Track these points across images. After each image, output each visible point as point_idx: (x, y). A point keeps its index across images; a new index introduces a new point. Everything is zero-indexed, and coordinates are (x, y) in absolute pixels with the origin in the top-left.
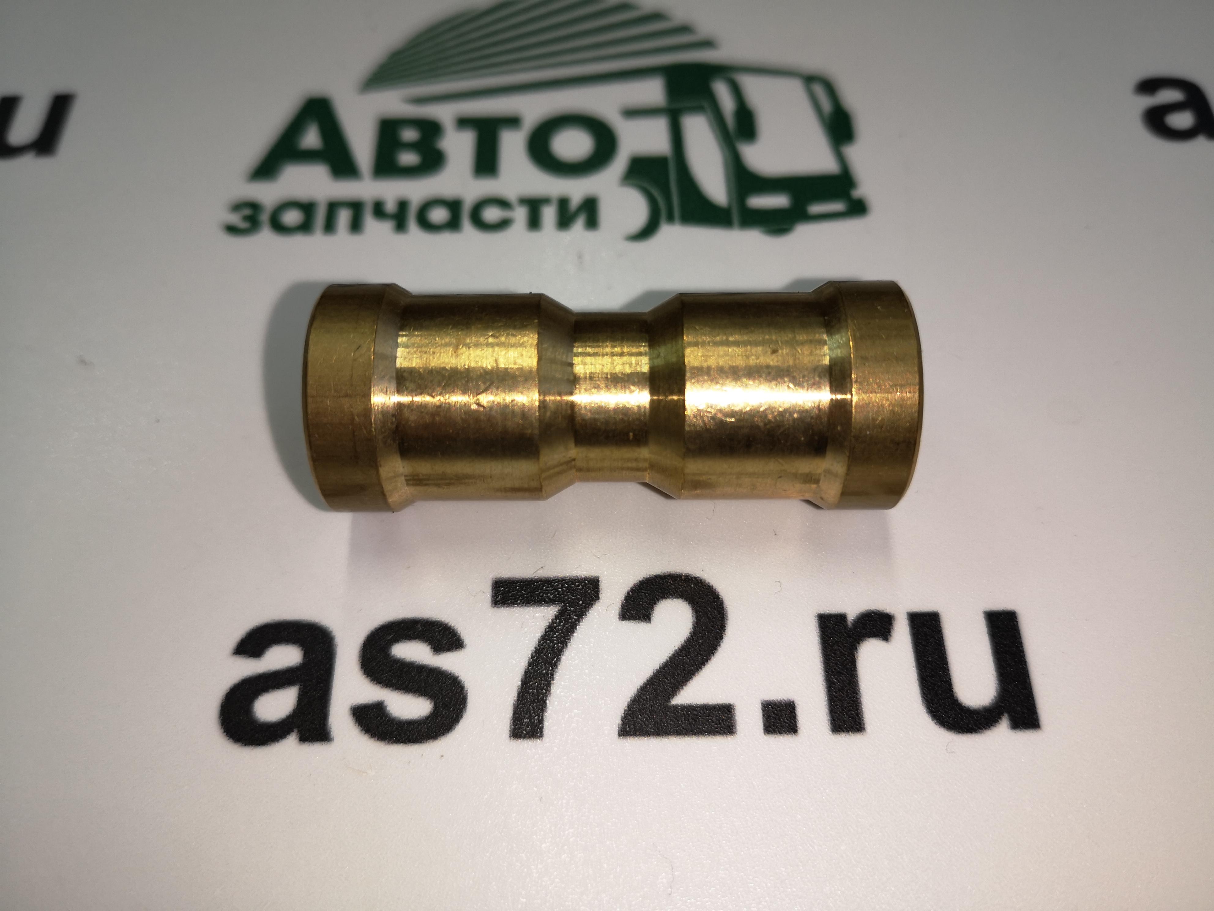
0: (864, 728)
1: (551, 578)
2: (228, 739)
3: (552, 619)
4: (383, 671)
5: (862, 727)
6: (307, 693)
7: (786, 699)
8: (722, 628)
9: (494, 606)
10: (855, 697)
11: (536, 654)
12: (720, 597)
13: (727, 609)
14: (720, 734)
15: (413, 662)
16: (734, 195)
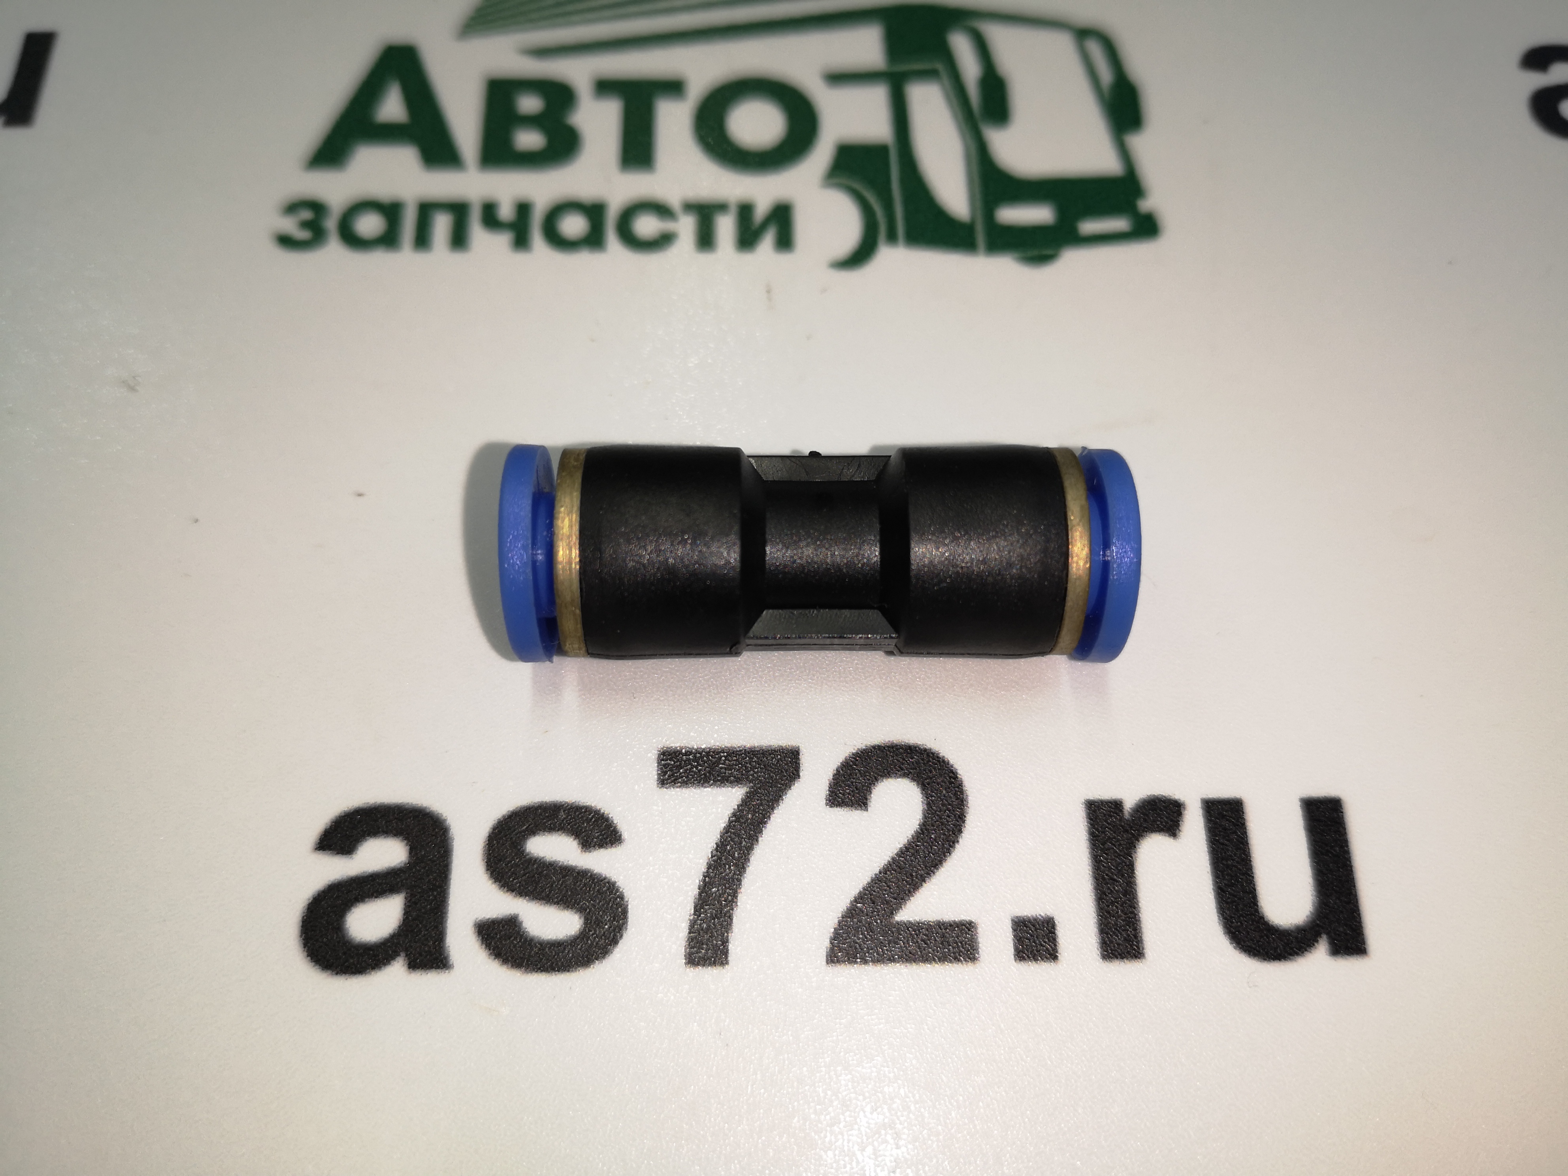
0: (1144, 954)
1: (735, 748)
2: (314, 966)
3: (738, 805)
4: (516, 874)
5: (1140, 952)
6: (416, 903)
7: (1043, 914)
8: (960, 818)
9: (660, 786)
10: (1133, 913)
11: (717, 852)
12: (958, 776)
13: (967, 792)
14: (959, 961)
15: (555, 862)
16: (979, 204)
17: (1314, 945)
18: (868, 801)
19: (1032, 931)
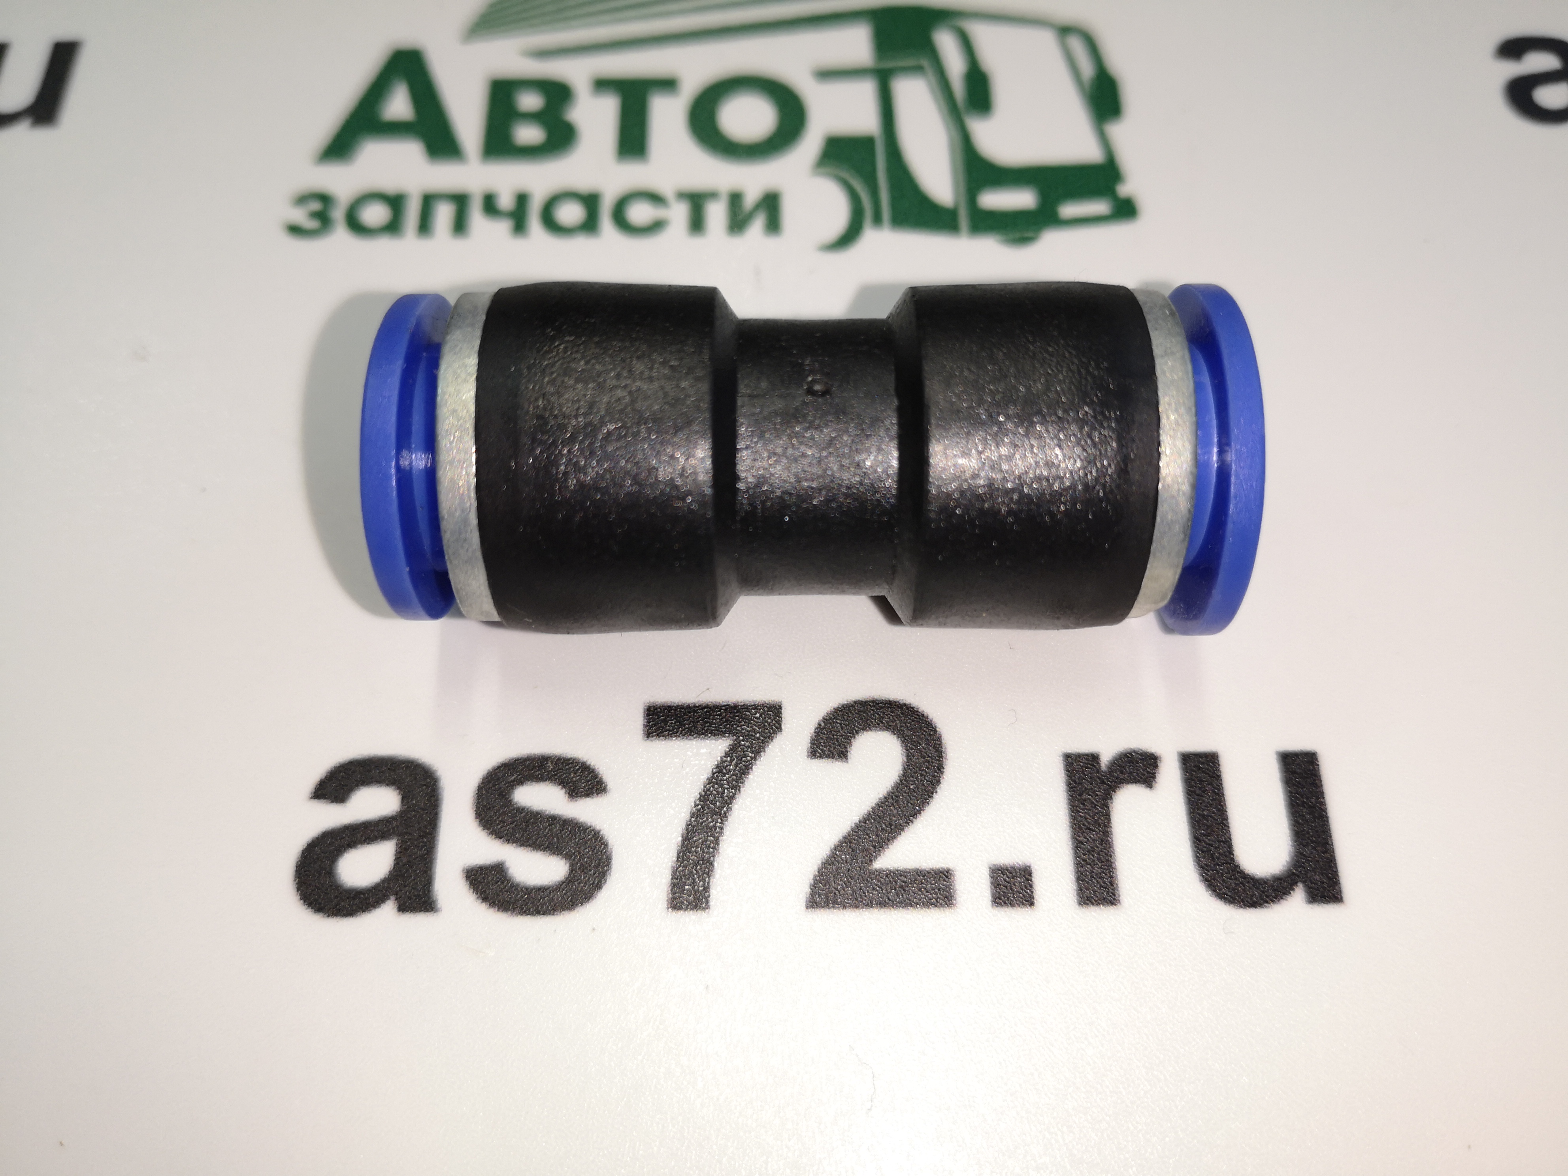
0: (1120, 901)
1: (719, 704)
2: (306, 909)
3: (721, 757)
4: (504, 823)
5: (1117, 899)
6: (406, 849)
7: (1020, 863)
8: (939, 770)
9: (646, 738)
10: (1108, 861)
11: (700, 801)
12: (937, 729)
13: (945, 745)
14: (936, 906)
15: (542, 812)
16: (962, 190)
17: (1290, 893)
18: (849, 753)
19: (1008, 878)
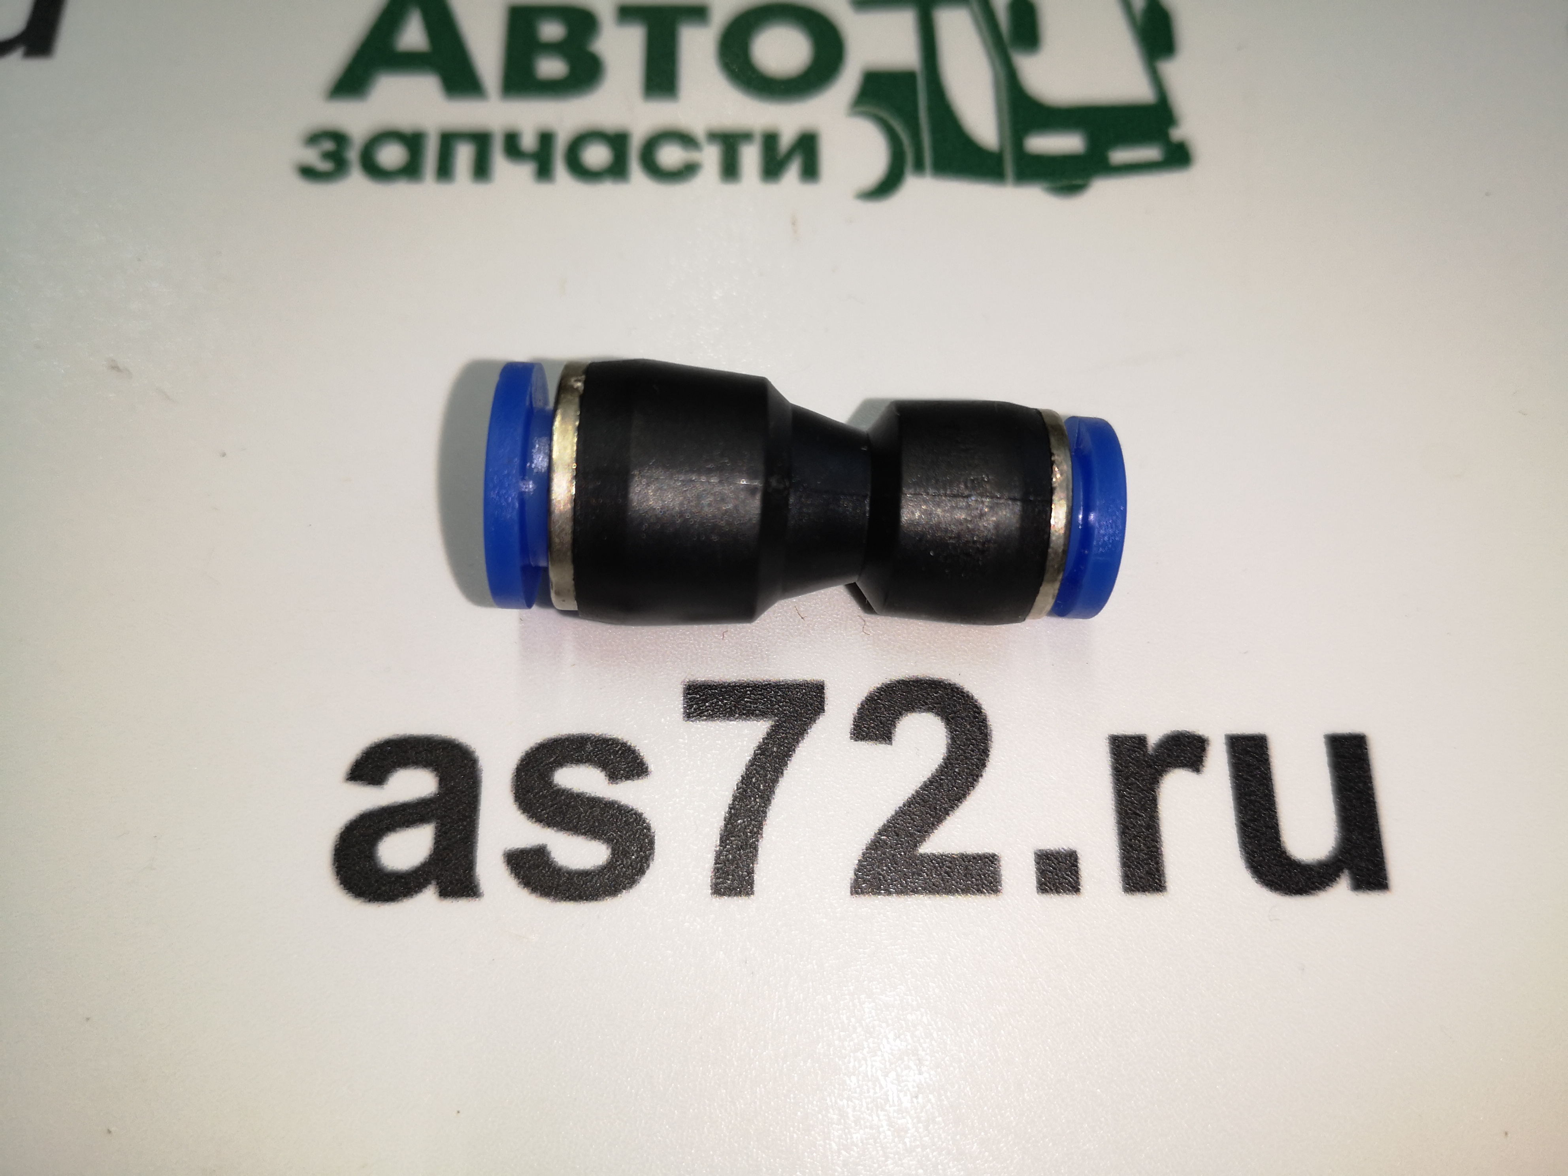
0: (1165, 887)
1: (760, 682)
2: (347, 894)
3: (763, 739)
4: (544, 805)
5: (1162, 885)
6: (445, 833)
7: (1066, 848)
8: (984, 753)
9: (686, 719)
10: (1155, 847)
11: (743, 784)
12: (982, 710)
13: (991, 727)
14: (982, 893)
15: (582, 794)
16: (1008, 132)
17: (1336, 880)
18: (893, 735)
19: (1054, 864)
